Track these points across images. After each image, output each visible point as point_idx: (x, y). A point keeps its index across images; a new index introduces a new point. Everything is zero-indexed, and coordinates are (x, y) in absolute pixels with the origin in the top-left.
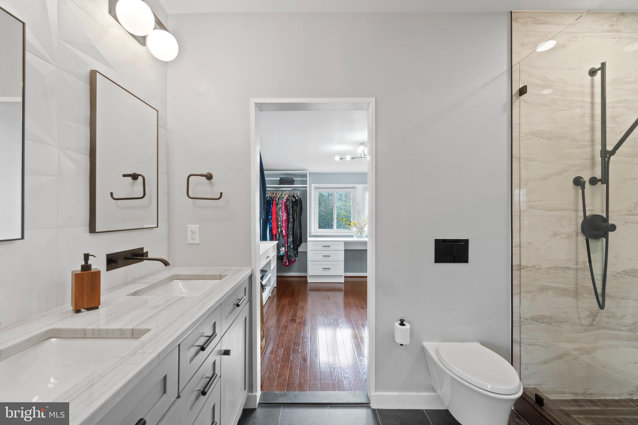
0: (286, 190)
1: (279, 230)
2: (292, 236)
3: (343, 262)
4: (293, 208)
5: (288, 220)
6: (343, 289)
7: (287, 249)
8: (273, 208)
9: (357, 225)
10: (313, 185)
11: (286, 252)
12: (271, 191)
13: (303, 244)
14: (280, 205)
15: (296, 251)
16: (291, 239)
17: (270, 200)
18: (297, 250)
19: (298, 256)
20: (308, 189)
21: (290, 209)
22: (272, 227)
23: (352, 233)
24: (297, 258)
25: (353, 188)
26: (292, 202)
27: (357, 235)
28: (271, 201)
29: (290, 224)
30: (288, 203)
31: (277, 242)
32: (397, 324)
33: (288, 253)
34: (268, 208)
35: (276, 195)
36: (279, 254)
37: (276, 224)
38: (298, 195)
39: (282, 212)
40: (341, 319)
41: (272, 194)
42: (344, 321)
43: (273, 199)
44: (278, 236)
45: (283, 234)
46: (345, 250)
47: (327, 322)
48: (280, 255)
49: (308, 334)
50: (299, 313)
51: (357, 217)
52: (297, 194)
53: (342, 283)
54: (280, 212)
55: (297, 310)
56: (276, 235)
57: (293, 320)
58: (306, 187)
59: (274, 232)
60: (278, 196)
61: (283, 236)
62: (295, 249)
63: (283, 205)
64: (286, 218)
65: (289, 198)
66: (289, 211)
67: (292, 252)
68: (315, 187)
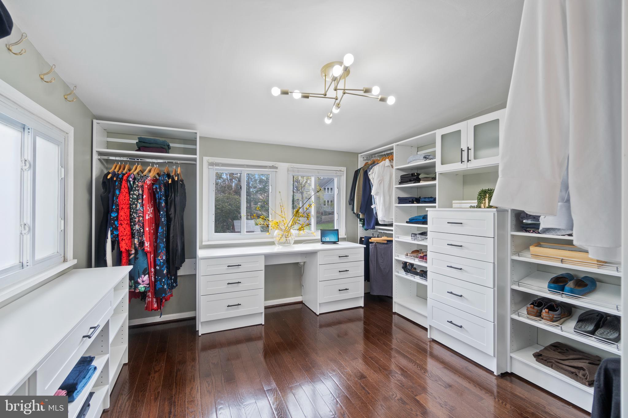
0: (153, 164)
1: (136, 241)
2: (164, 251)
3: (263, 291)
4: (167, 196)
5: (156, 221)
6: (263, 335)
7: (155, 278)
8: (122, 197)
10: (205, 159)
11: (153, 285)
12: (118, 163)
13: (188, 262)
14: (138, 190)
15: (173, 278)
16: (162, 258)
17: (115, 179)
18: (175, 274)
19: (177, 285)
20: (198, 164)
21: (161, 199)
22: (118, 235)
23: (273, 238)
24: (174, 291)
25: (273, 167)
26: (167, 185)
27: (281, 241)
28: (115, 181)
29: (160, 228)
30: (156, 188)
31: (131, 267)
33: (155, 285)
34: (110, 195)
35: (130, 170)
36: (136, 288)
37: (129, 228)
38: (179, 173)
39: (142, 205)
41: (120, 169)
43: (122, 178)
44: (133, 252)
45: (144, 249)
46: (266, 267)
48: (138, 291)
52: (175, 171)
53: (261, 324)
54: (139, 205)
56: (128, 253)
59: (124, 246)
60: (135, 173)
61: (146, 254)
62: (171, 274)
63: (146, 191)
64: (151, 215)
65: (158, 177)
66: (160, 203)
67: (166, 282)
68: (210, 161)
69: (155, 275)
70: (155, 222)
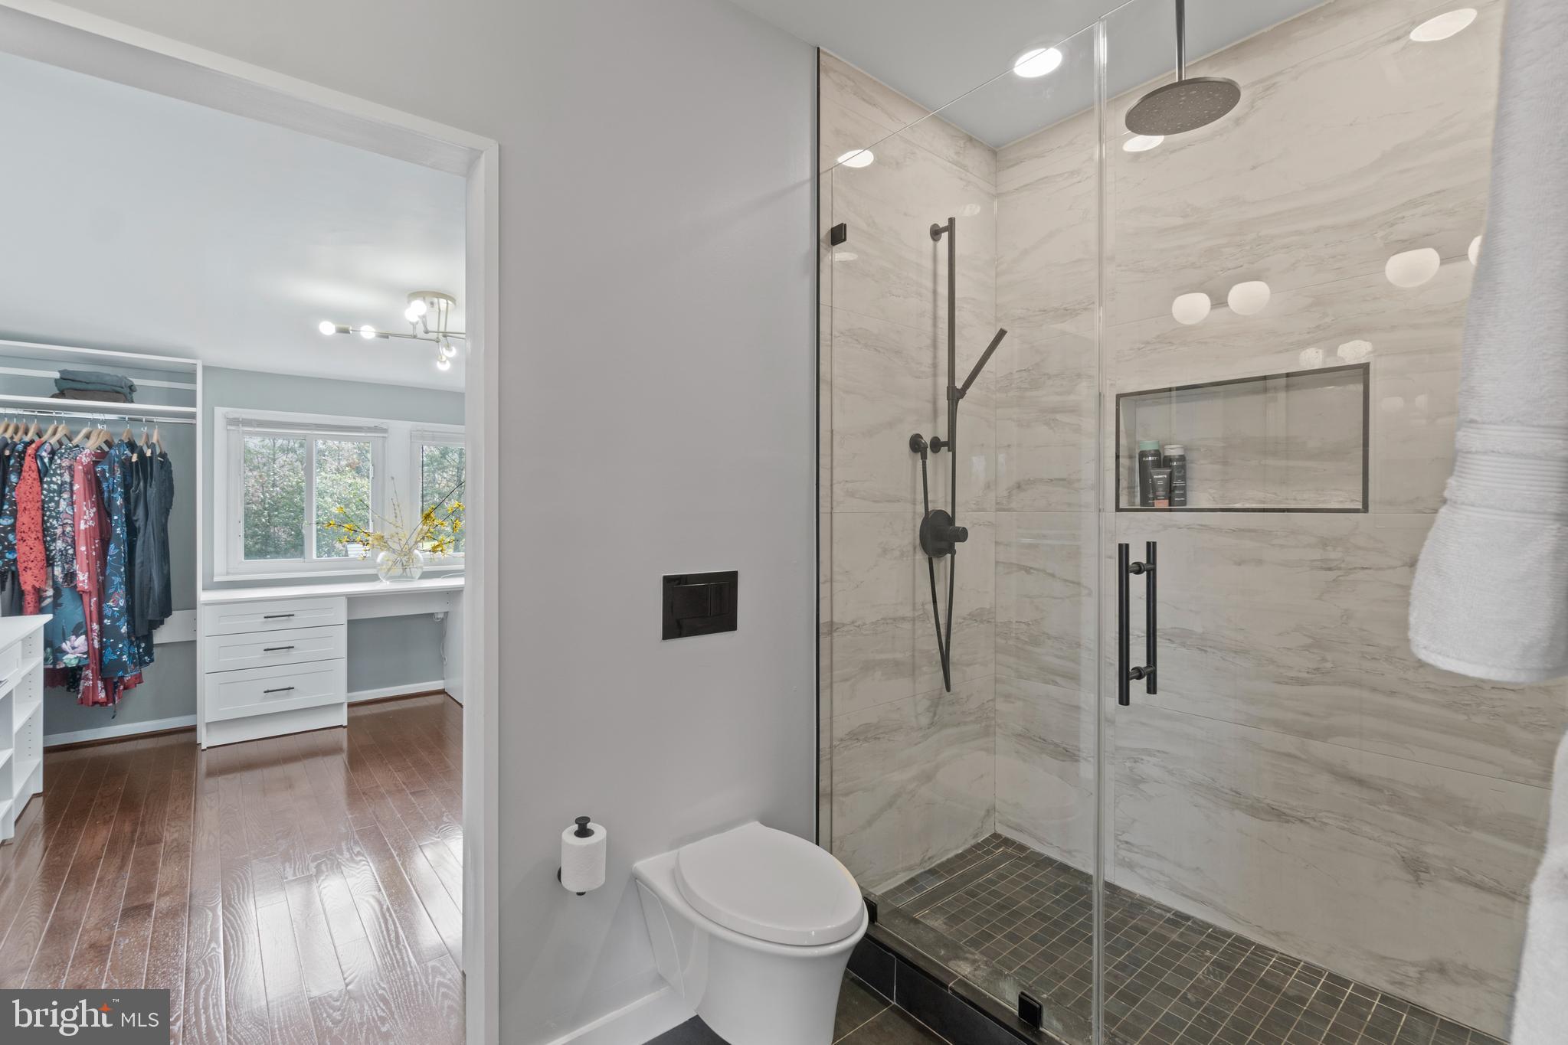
0: (94, 422)
1: (57, 570)
2: (122, 590)
3: (343, 664)
4: (127, 487)
5: (103, 532)
6: (345, 745)
7: (101, 642)
8: (23, 488)
9: (390, 543)
10: (220, 412)
11: (96, 654)
12: (10, 421)
13: (176, 618)
14: (61, 475)
15: (143, 645)
16: (117, 602)
17: (7, 453)
18: (148, 638)
19: (152, 660)
20: (199, 422)
21: (113, 491)
22: (15, 559)
23: (375, 567)
24: (146, 671)
25: (376, 429)
26: (126, 464)
27: (391, 573)
28: (8, 457)
29: (112, 546)
30: (104, 471)
31: (47, 617)
32: (568, 836)
33: (101, 655)
35: (38, 435)
37: (41, 547)
38: (154, 440)
39: (71, 503)
40: (348, 851)
41: (16, 432)
42: (359, 854)
43: (23, 451)
44: (50, 594)
45: (75, 587)
46: (350, 622)
47: (295, 874)
48: (62, 665)
49: (213, 945)
50: (165, 875)
51: (392, 520)
52: (148, 437)
53: (341, 726)
54: (62, 503)
55: (154, 864)
56: (39, 592)
57: (136, 910)
58: (193, 416)
59: (29, 579)
60: (53, 441)
61: (80, 594)
62: (137, 638)
63: (79, 476)
64: (91, 523)
65: (106, 449)
66: (111, 500)
67: (126, 649)
68: (231, 416)
69: (101, 635)
70: (101, 536)
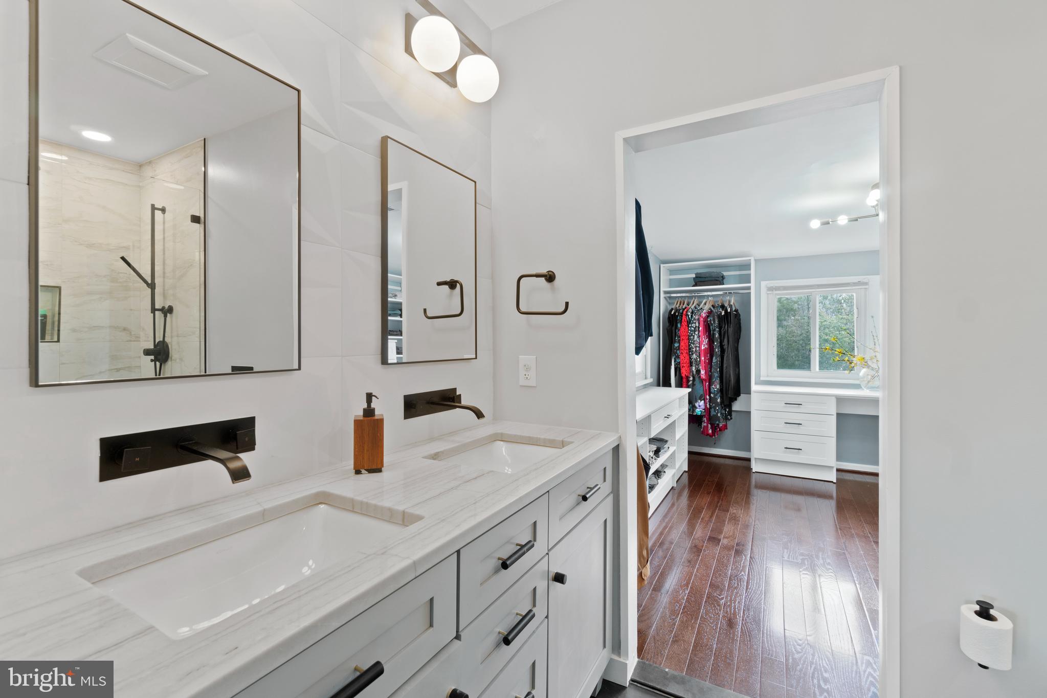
0: (708, 296)
1: (694, 368)
2: (718, 381)
3: (834, 440)
4: (720, 328)
5: (710, 351)
6: (835, 495)
7: (710, 405)
8: (682, 330)
9: (870, 363)
10: (764, 284)
11: (707, 410)
12: (679, 299)
13: (742, 397)
14: (695, 323)
15: (727, 410)
16: (716, 387)
17: (677, 314)
18: (730, 406)
19: (731, 419)
20: (753, 291)
21: (714, 330)
22: (679, 362)
23: (858, 379)
24: (729, 423)
25: (859, 283)
26: (720, 316)
27: (870, 384)
28: (677, 316)
29: (714, 358)
30: (711, 320)
31: (690, 390)
32: (969, 611)
33: (710, 412)
34: (674, 328)
35: (688, 305)
36: (693, 412)
37: (688, 357)
38: (732, 303)
39: (699, 337)
40: (823, 559)
41: (680, 304)
42: (829, 564)
43: (682, 313)
44: (691, 379)
45: (700, 377)
46: (838, 414)
47: (789, 558)
48: (695, 414)
49: (743, 573)
50: (728, 529)
51: (872, 346)
52: (730, 302)
53: (832, 482)
54: (696, 337)
55: (724, 521)
56: (687, 378)
57: (714, 540)
58: (749, 288)
59: (684, 372)
60: (693, 307)
61: (702, 381)
62: (725, 406)
63: (702, 323)
64: (706, 346)
65: (713, 309)
66: (714, 334)
67: (719, 410)
68: (769, 286)
69: (710, 402)
70: (710, 352)
